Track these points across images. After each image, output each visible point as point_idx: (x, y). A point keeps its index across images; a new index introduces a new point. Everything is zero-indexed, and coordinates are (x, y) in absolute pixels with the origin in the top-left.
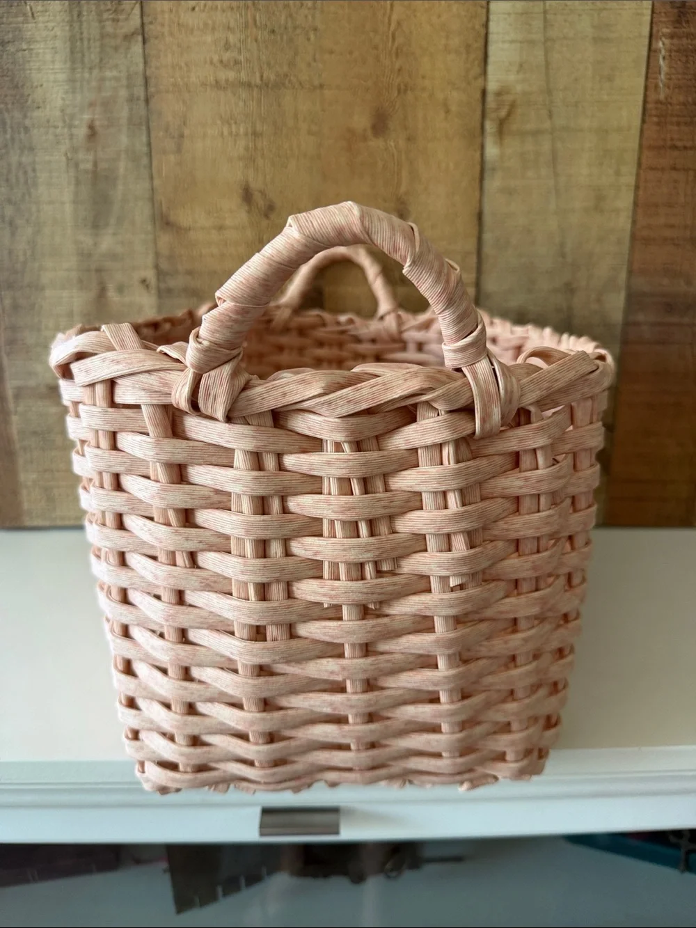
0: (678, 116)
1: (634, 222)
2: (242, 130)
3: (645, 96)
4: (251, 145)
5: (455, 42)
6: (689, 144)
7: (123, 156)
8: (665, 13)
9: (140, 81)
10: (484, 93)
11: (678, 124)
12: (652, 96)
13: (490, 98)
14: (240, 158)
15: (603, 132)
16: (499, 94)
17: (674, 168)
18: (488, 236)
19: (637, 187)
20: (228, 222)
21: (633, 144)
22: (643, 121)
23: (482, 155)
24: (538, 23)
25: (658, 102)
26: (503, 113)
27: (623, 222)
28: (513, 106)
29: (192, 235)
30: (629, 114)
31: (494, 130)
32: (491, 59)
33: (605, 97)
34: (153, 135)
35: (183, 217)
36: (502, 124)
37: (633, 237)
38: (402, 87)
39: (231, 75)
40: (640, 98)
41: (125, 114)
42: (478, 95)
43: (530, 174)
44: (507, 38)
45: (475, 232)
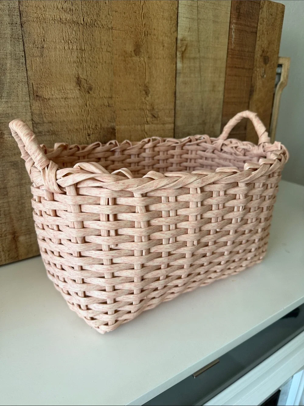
0: (237, 55)
1: (224, 96)
2: (75, 47)
3: (228, 46)
4: (79, 55)
5: (166, 14)
6: (240, 66)
7: (9, 56)
8: (234, 14)
9: (17, 13)
10: (177, 39)
11: (237, 58)
12: (230, 47)
13: (179, 42)
14: (74, 62)
15: (215, 60)
16: (182, 40)
17: (236, 76)
18: (177, 102)
19: (225, 82)
20: (70, 96)
21: (224, 65)
22: (227, 57)
23: (176, 66)
24: (195, 11)
25: (232, 49)
26: (183, 49)
27: (221, 96)
28: (187, 46)
29: (51, 103)
30: (223, 53)
31: (180, 56)
32: (179, 25)
33: (216, 46)
34: (26, 45)
35: (46, 93)
36: (183, 53)
37: (224, 102)
38: (146, 33)
39: (69, 17)
40: (227, 47)
41: (8, 31)
42: (175, 40)
43: (192, 75)
44: (185, 16)
45: (174, 100)
